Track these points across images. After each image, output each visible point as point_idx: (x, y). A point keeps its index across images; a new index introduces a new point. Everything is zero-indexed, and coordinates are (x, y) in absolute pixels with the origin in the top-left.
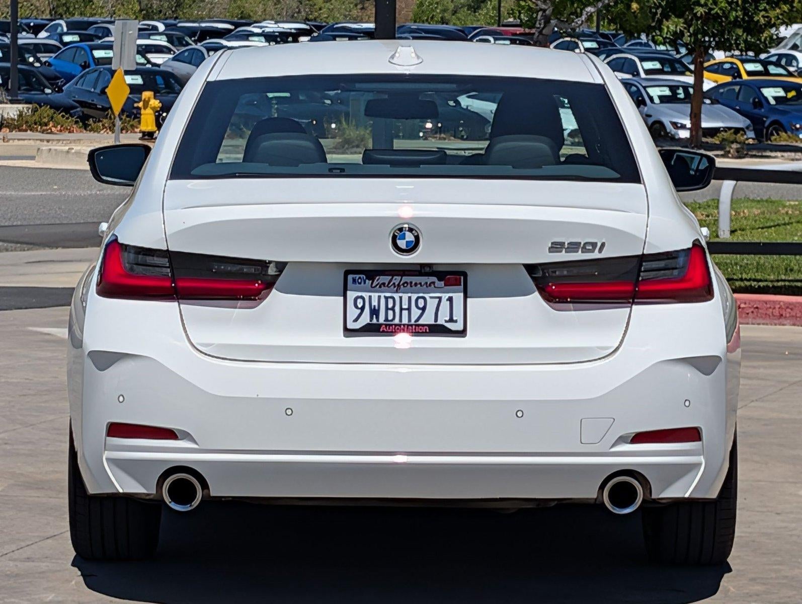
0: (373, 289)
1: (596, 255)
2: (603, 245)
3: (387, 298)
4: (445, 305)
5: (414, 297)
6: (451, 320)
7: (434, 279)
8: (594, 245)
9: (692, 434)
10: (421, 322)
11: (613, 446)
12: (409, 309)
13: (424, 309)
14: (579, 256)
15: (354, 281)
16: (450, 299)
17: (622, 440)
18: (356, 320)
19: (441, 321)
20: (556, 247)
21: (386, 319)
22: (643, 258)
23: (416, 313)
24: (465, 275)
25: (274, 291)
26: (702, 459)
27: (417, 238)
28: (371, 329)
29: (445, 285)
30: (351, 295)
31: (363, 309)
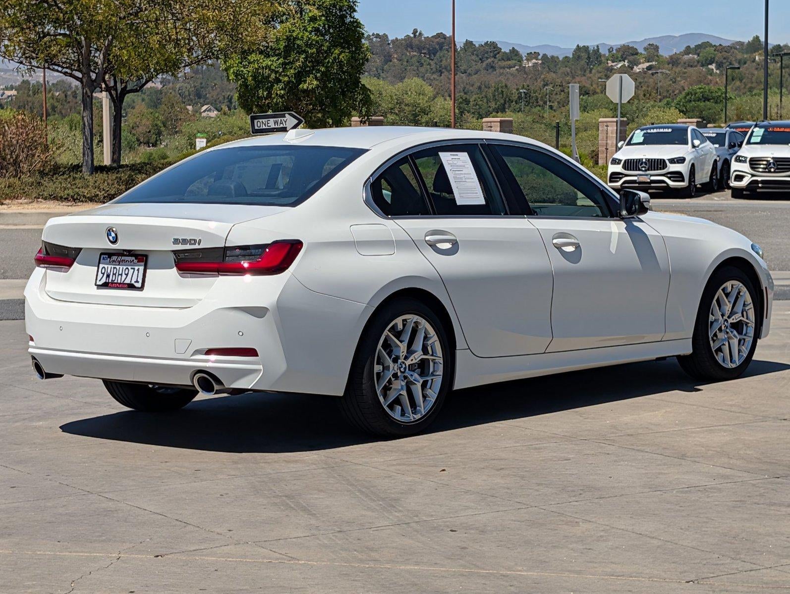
0: (109, 263)
1: (196, 246)
2: (200, 241)
3: (114, 268)
4: (136, 272)
5: (125, 267)
6: (137, 282)
7: (134, 258)
8: (195, 240)
9: (251, 352)
10: (126, 282)
11: (191, 356)
12: (121, 275)
13: (127, 275)
14: (188, 247)
15: (104, 259)
16: (138, 270)
17: (197, 352)
18: (100, 280)
19: (133, 282)
20: (176, 241)
21: (112, 280)
22: (226, 249)
23: (124, 276)
24: (146, 256)
25: (75, 264)
26: (261, 367)
27: (116, 235)
28: (106, 285)
29: (138, 262)
30: (101, 266)
31: (104, 274)
